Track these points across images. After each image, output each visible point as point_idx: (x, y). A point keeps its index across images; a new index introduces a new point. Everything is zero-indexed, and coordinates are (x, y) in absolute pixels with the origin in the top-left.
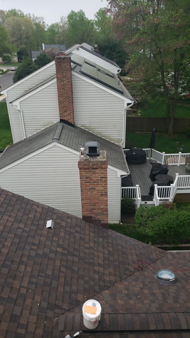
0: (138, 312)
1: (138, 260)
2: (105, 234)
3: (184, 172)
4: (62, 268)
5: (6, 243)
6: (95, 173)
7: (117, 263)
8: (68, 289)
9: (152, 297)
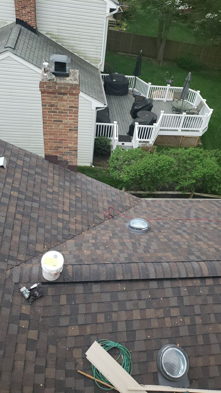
0: (105, 263)
1: (110, 208)
2: (73, 178)
3: (170, 110)
4: (17, 215)
6: (62, 100)
7: (86, 211)
8: (24, 238)
9: (121, 246)
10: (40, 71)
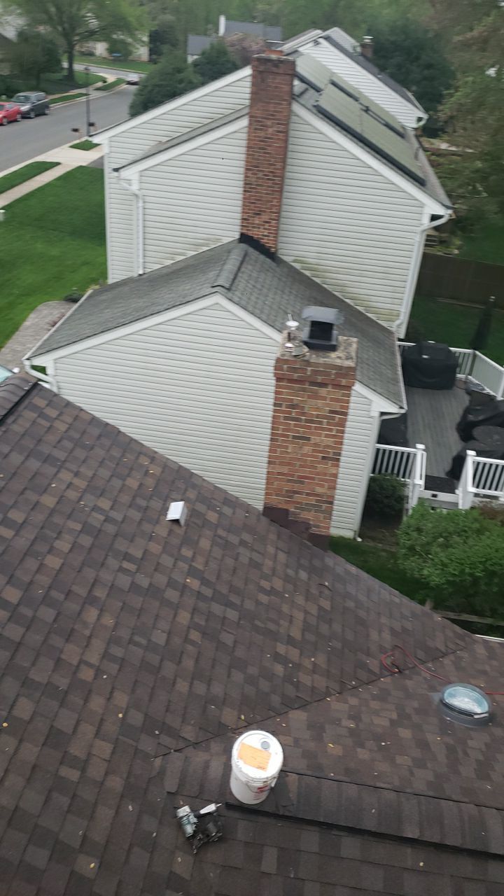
0: (379, 784)
1: (395, 647)
2: (317, 563)
4: (192, 631)
5: (58, 544)
6: (316, 396)
7: (338, 645)
8: (200, 688)
9: (419, 750)
10: (279, 337)
